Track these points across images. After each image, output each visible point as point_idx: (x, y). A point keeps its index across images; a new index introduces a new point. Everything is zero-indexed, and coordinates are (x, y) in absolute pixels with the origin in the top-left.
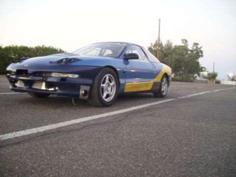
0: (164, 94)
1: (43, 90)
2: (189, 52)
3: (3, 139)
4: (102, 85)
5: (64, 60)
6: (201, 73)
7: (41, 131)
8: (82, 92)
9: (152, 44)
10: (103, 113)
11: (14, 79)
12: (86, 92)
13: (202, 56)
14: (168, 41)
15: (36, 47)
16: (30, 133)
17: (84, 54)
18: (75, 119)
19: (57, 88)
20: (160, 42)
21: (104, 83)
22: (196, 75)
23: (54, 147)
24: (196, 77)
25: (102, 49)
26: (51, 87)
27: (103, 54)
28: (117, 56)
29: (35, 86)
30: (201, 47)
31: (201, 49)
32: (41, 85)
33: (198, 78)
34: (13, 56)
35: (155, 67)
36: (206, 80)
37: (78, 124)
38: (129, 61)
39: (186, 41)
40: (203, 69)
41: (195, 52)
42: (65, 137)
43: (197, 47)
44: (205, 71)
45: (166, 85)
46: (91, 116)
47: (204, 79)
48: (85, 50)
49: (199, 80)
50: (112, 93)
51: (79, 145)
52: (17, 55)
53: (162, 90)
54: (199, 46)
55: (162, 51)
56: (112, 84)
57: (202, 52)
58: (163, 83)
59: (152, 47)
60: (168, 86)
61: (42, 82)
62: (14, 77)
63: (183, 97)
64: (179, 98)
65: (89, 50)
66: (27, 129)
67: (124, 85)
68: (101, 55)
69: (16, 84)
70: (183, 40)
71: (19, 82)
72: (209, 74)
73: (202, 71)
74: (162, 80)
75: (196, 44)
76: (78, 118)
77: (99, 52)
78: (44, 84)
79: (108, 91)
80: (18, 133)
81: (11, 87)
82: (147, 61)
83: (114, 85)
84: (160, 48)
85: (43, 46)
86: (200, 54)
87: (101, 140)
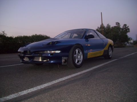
0: (110, 56)
1: (40, 62)
2: (121, 30)
3: (21, 95)
4: (75, 55)
5: (51, 43)
6: (129, 41)
7: (43, 87)
8: (63, 61)
9: (98, 27)
10: (77, 72)
11: (22, 56)
12: (65, 60)
13: (129, 31)
14: (108, 25)
15: (32, 36)
16: (36, 89)
17: (61, 38)
18: (62, 78)
19: (48, 60)
20: (103, 26)
21: (75, 54)
22: (126, 43)
23: (52, 98)
24: (126, 44)
25: (71, 34)
26: (45, 60)
27: (72, 36)
28: (81, 37)
29: (35, 60)
30: (128, 27)
31: (128, 28)
32: (39, 59)
33: (128, 45)
34: (20, 42)
35: (104, 42)
36: (132, 45)
37: (64, 81)
38: (89, 39)
39: (119, 24)
40: (130, 39)
41: (125, 29)
42: (58, 91)
43: (125, 27)
44: (131, 40)
45: (111, 51)
46: (71, 75)
47: (131, 45)
48: (62, 35)
49: (128, 46)
50: (81, 60)
51: (68, 96)
52: (22, 41)
53: (109, 54)
54: (127, 26)
55: (105, 31)
56: (80, 54)
57: (129, 29)
58: (109, 51)
59: (99, 29)
60: (112, 51)
61: (39, 57)
62: (23, 55)
63: (122, 58)
64: (120, 58)
65: (64, 35)
66: (34, 87)
67: (87, 54)
68: (71, 37)
69: (24, 59)
70: (116, 23)
71: (25, 58)
72: (134, 42)
73: (130, 40)
74: (109, 49)
75: (125, 25)
76: (63, 77)
77: (69, 36)
78: (40, 58)
79: (78, 58)
80: (29, 90)
81: (21, 61)
82: (99, 38)
83: (81, 54)
84: (103, 30)
85: (36, 35)
86: (128, 30)
87: (80, 91)
